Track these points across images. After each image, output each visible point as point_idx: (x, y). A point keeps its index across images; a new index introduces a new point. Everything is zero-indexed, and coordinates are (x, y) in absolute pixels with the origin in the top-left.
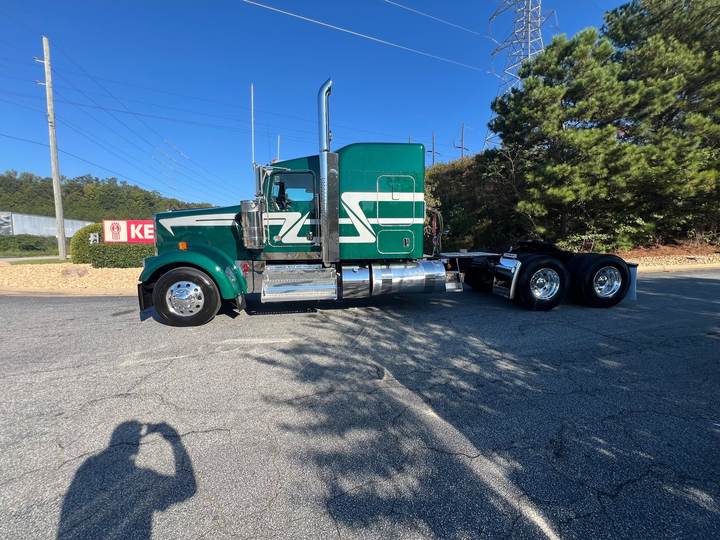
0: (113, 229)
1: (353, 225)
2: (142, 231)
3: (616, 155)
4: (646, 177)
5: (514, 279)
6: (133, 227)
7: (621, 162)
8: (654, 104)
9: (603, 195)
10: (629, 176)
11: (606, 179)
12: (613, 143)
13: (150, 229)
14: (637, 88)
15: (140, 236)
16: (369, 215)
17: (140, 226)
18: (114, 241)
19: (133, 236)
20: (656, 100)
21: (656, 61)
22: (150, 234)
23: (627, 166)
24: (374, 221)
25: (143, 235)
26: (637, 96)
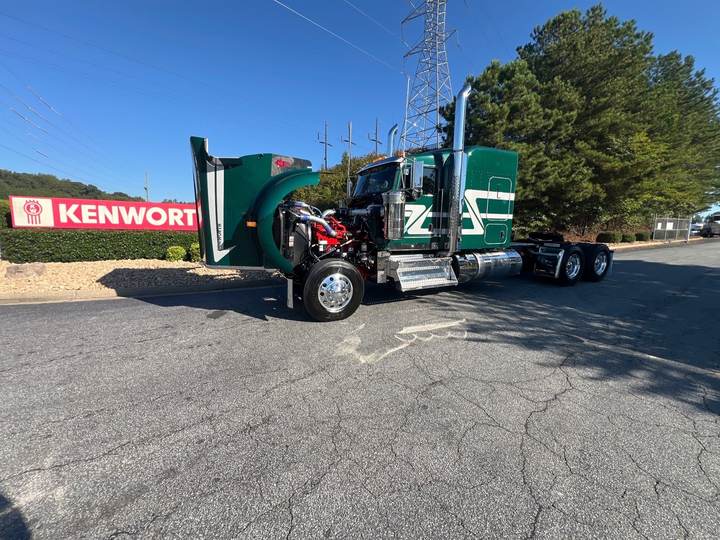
0: (28, 208)
1: (470, 219)
2: (78, 213)
3: (540, 166)
4: (557, 184)
5: (559, 264)
6: (62, 207)
7: (544, 171)
8: (560, 130)
9: (531, 197)
10: (547, 183)
11: (533, 184)
12: (540, 157)
13: (90, 211)
14: (551, 115)
15: (76, 220)
16: (482, 210)
17: (74, 207)
18: (30, 225)
19: (64, 219)
20: (562, 127)
21: (558, 96)
22: (90, 218)
23: (547, 175)
24: (484, 216)
25: (81, 219)
26: (551, 122)
